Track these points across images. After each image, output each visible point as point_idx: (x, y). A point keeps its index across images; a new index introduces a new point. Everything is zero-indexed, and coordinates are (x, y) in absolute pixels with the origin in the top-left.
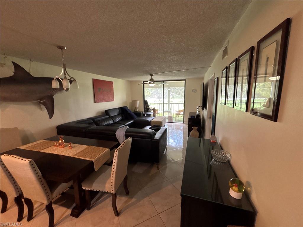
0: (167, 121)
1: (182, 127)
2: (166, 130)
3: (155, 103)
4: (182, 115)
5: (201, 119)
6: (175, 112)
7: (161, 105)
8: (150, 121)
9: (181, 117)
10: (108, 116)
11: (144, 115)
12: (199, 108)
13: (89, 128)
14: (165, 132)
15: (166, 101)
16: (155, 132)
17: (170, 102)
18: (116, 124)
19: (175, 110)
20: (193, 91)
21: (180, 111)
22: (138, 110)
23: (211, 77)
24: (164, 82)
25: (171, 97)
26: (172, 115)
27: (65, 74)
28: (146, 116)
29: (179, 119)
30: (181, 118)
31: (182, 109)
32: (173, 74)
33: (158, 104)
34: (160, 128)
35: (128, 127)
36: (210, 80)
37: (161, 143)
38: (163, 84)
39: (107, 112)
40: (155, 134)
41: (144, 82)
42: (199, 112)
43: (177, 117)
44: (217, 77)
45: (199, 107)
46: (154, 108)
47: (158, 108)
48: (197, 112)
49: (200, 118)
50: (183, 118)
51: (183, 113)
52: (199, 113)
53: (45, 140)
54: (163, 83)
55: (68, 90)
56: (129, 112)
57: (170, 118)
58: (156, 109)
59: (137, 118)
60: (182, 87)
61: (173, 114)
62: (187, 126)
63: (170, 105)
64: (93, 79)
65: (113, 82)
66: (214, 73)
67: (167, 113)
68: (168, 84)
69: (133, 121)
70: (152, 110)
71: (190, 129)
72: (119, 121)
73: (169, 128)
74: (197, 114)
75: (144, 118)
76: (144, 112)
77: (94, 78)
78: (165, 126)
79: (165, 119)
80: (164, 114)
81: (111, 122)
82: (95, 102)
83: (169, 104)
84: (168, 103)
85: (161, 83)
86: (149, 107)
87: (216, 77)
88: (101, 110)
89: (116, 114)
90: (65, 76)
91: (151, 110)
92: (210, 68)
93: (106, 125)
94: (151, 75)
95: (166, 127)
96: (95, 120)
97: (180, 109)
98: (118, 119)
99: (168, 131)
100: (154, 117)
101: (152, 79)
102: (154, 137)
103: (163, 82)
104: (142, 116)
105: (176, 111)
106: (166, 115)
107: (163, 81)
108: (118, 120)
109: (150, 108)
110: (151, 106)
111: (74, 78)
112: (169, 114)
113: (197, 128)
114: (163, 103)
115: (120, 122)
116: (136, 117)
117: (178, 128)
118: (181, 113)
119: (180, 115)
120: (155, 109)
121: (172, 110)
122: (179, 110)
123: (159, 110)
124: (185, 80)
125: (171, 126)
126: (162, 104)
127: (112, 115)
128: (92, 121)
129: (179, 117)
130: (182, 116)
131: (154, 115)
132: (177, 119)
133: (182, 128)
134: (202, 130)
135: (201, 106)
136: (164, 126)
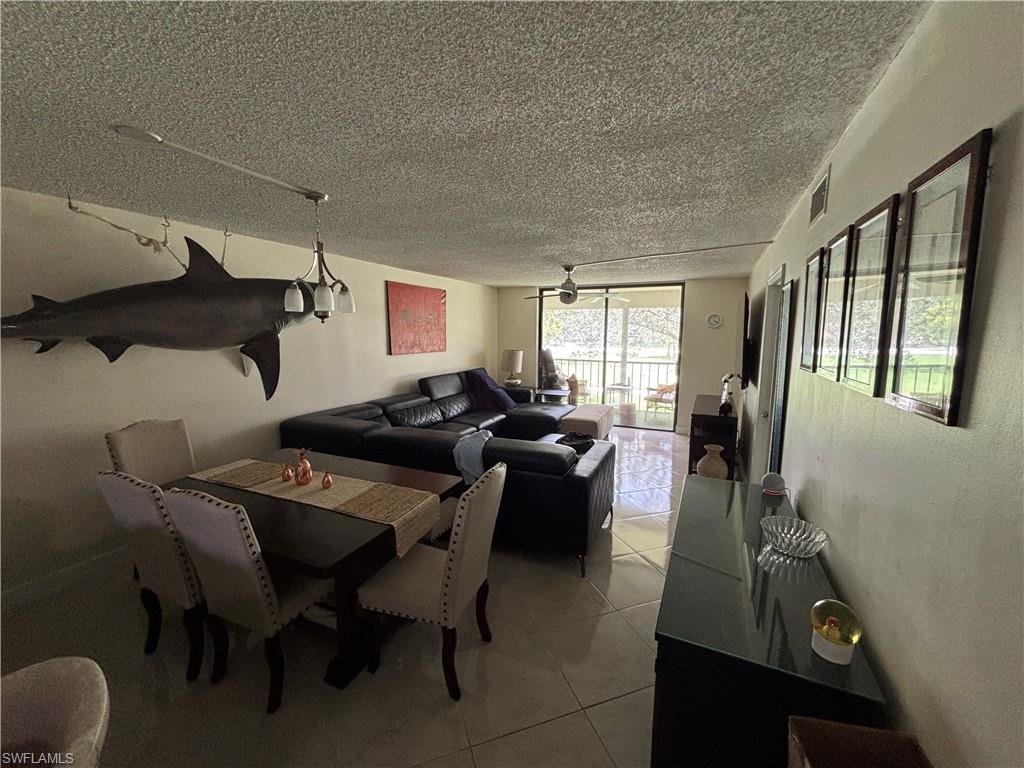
0: (617, 420)
1: (670, 446)
2: (612, 450)
3: (576, 360)
4: (670, 402)
5: (736, 419)
6: (645, 394)
7: (597, 368)
8: (560, 421)
9: (667, 411)
10: (428, 399)
11: (538, 398)
12: (730, 380)
13: (376, 432)
14: (609, 458)
15: (614, 353)
16: (578, 453)
17: (628, 359)
18: (449, 424)
19: (645, 385)
20: (712, 321)
21: (664, 390)
22: (519, 382)
23: (773, 276)
24: (611, 290)
25: (630, 340)
26: (635, 401)
27: (321, 272)
28: (543, 401)
29: (659, 416)
30: (665, 413)
31: (669, 384)
32: (643, 267)
33: (587, 366)
34: (593, 443)
35: (490, 434)
36: (770, 286)
37: (596, 491)
38: (607, 299)
39: (424, 386)
40: (577, 461)
41: (542, 291)
42: (730, 394)
43: (653, 410)
44: (792, 281)
45: (731, 376)
46: (573, 376)
47: (587, 378)
48: (725, 393)
49: (733, 415)
50: (673, 412)
51: (672, 396)
52: (731, 399)
53: (254, 461)
54: (607, 296)
55: (327, 317)
56: (491, 386)
57: (625, 413)
58: (579, 378)
59: (515, 408)
60: (672, 306)
61: (639, 400)
62: (684, 444)
63: (629, 366)
64: (387, 282)
65: (445, 291)
66: (784, 266)
67: (617, 395)
68: (624, 295)
69: (504, 416)
70: (567, 383)
71: (696, 454)
72: (460, 415)
73: (621, 445)
74: (723, 402)
75: (538, 410)
76: (540, 387)
77: (388, 280)
78: (610, 437)
79: (609, 413)
80: (607, 396)
81: (436, 416)
82: (390, 353)
83: (624, 363)
84: (619, 359)
85: (601, 295)
86: (557, 372)
87: (788, 279)
88: (408, 379)
89: (451, 392)
90: (322, 278)
91: (563, 383)
92: (770, 245)
93: (421, 426)
94: (568, 268)
95: (614, 440)
96: (390, 408)
97: (663, 382)
98: (456, 409)
99: (620, 454)
100: (571, 407)
101: (569, 281)
102: (574, 470)
103: (607, 292)
104: (532, 400)
105: (650, 389)
106: (615, 400)
107: (607, 287)
108: (455, 413)
109: (560, 376)
110: (563, 371)
111: (343, 281)
112: (623, 400)
113: (722, 448)
114: (604, 362)
115: (465, 419)
116: (514, 404)
117: (654, 448)
118: (664, 397)
119: (663, 404)
120: (576, 381)
121: (635, 383)
122: (662, 386)
123: (588, 383)
124: (682, 284)
125: (629, 439)
126: (602, 364)
127: (439, 395)
128: (381, 412)
129: (659, 410)
130: (669, 405)
131: (572, 402)
132: (651, 416)
133: (667, 447)
134: (739, 459)
135: (739, 376)
136: (606, 438)
